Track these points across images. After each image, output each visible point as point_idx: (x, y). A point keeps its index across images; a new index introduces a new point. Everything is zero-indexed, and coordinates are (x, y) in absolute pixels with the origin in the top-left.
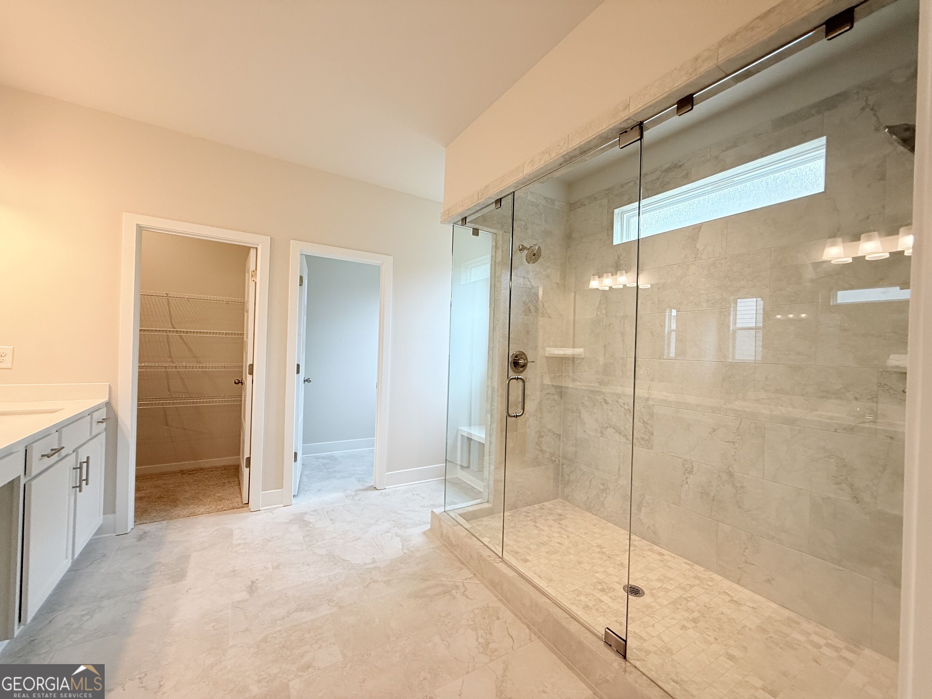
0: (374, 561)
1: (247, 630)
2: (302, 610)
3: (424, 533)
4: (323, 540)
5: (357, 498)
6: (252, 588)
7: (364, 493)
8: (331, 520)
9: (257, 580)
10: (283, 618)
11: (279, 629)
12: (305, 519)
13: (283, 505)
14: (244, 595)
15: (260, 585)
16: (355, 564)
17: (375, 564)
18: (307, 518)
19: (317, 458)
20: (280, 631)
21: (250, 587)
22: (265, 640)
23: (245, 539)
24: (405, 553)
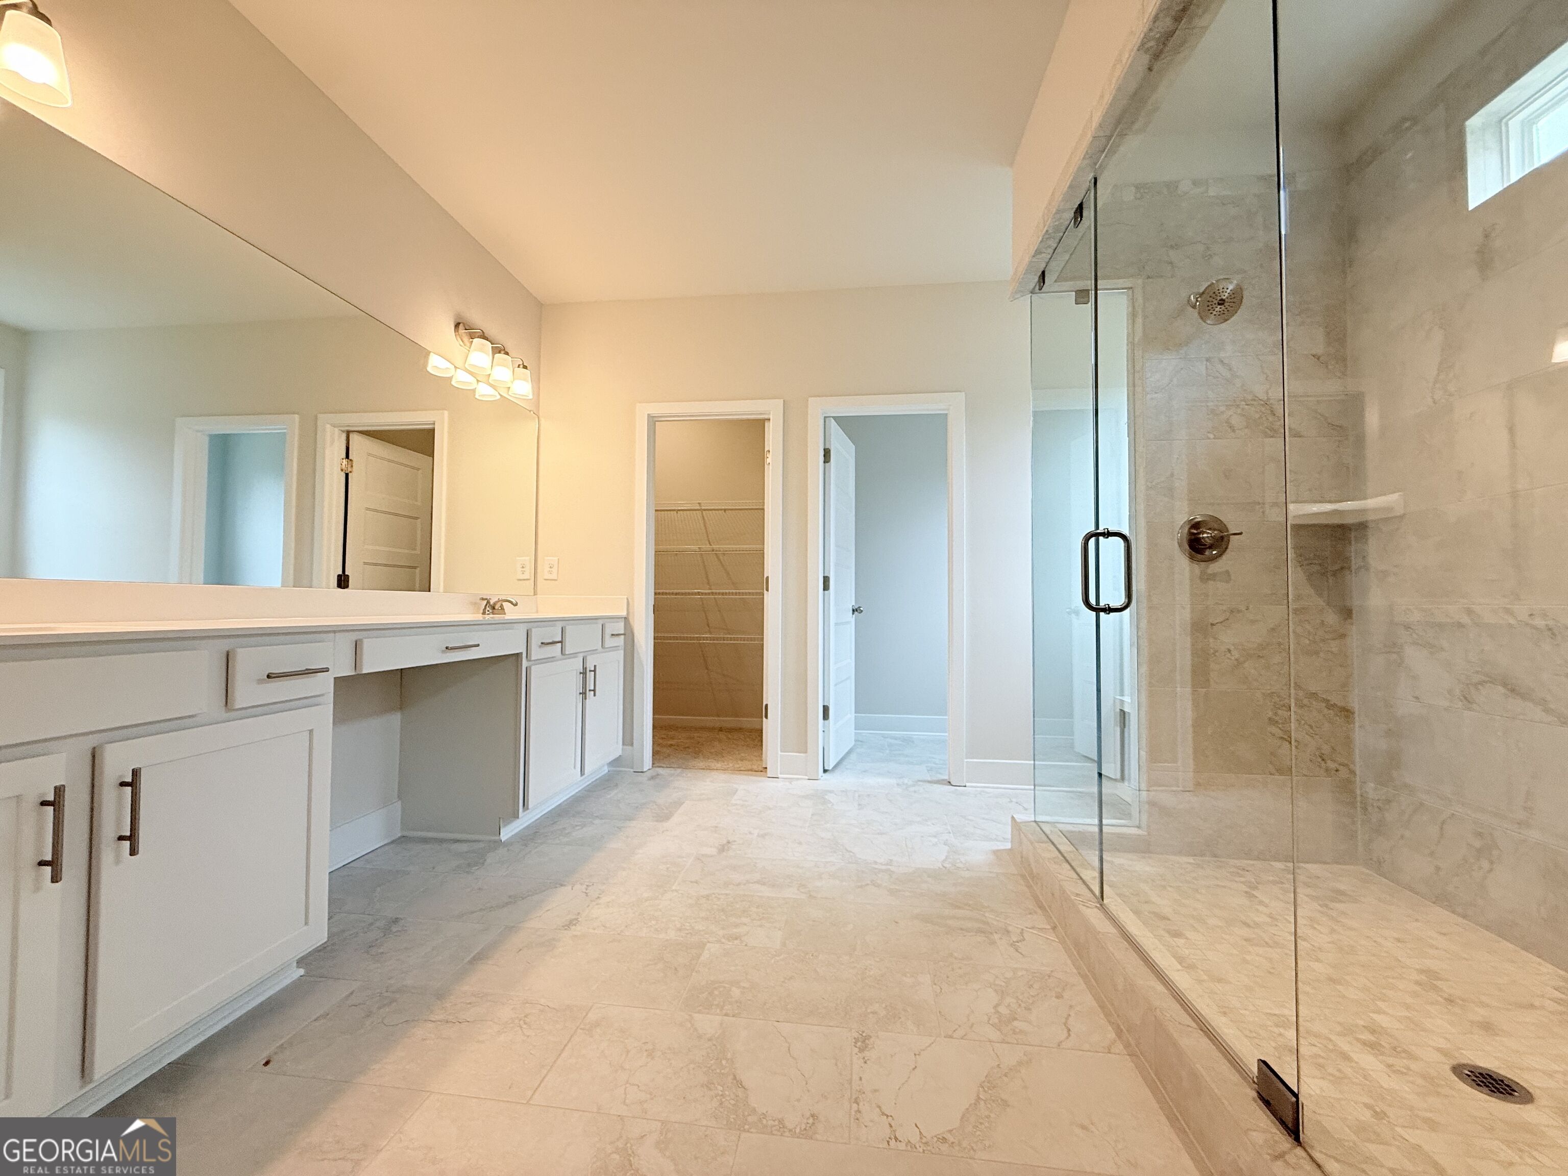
0: (890, 863)
1: (696, 882)
2: (764, 884)
3: (996, 852)
4: (834, 823)
5: (912, 789)
6: (723, 849)
7: (928, 785)
8: (859, 805)
9: (735, 841)
10: (739, 884)
11: (727, 892)
12: (826, 797)
13: (807, 778)
14: (713, 851)
15: (733, 847)
16: (860, 859)
17: (889, 867)
18: (829, 797)
19: (885, 737)
20: (727, 894)
21: (723, 846)
22: (707, 897)
23: (746, 801)
24: (944, 867)
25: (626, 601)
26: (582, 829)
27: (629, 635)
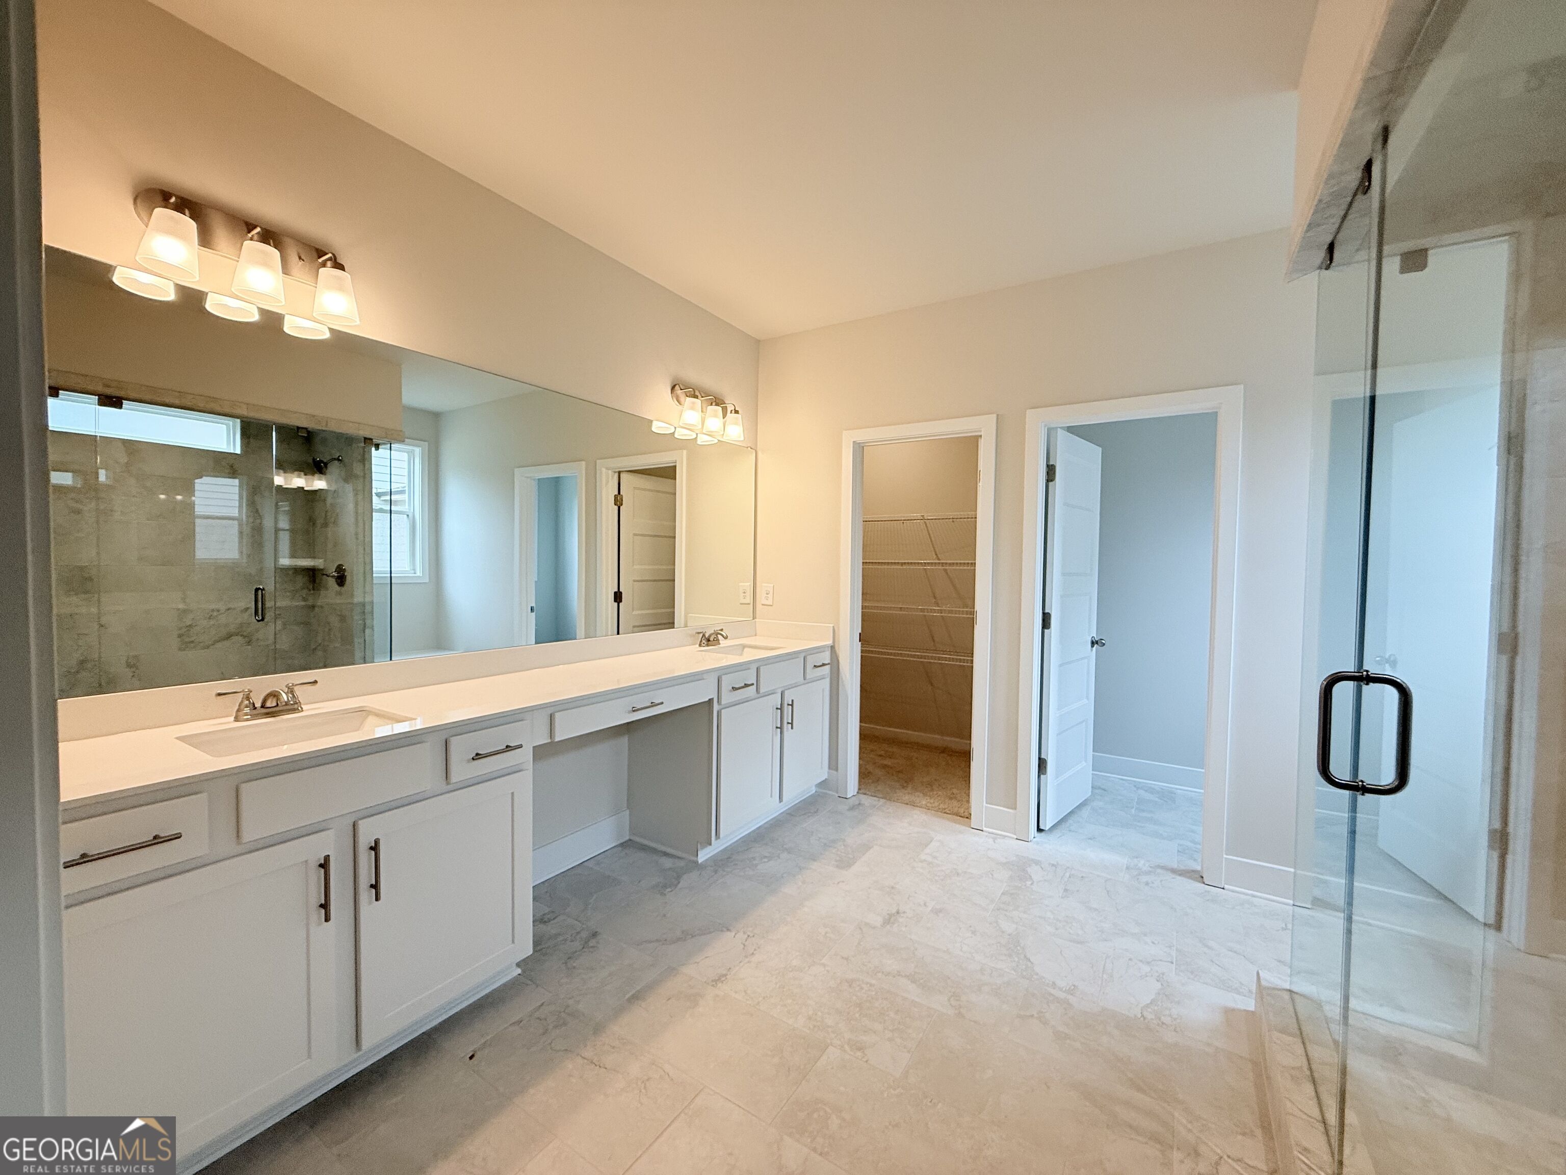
0: (1072, 990)
1: (847, 959)
2: (914, 982)
3: (1229, 1012)
4: (1025, 912)
5: (1144, 879)
6: (890, 920)
7: (1169, 876)
8: (1066, 890)
9: (904, 912)
10: (888, 974)
11: (873, 982)
12: (1029, 870)
13: (1015, 837)
14: (877, 920)
15: (901, 920)
16: (1037, 974)
17: (1070, 997)
18: (1033, 870)
19: (1137, 787)
20: (871, 985)
21: (891, 915)
22: (850, 983)
23: (935, 857)
24: (1143, 1016)
25: (832, 628)
26: (769, 861)
27: (835, 664)
